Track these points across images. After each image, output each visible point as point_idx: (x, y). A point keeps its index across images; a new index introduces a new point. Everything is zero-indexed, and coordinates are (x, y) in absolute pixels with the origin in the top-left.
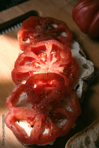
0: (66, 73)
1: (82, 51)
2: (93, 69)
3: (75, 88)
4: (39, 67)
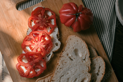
0: (46, 49)
2: (60, 47)
3: (48, 55)
4: (34, 43)
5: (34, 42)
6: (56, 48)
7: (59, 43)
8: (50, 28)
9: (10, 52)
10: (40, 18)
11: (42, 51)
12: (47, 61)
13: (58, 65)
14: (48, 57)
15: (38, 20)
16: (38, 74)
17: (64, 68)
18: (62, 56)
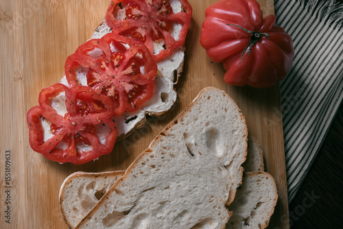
0: (130, 96)
1: (178, 72)
2: (170, 107)
3: (129, 118)
4: (104, 69)
5: (107, 64)
6: (159, 107)
7: (173, 96)
8: (164, 46)
9: (25, 67)
10: (148, 6)
11: (118, 98)
12: (121, 133)
13: (151, 154)
14: (127, 122)
15: (139, 9)
16: (82, 158)
17: (161, 168)
18: (169, 135)
